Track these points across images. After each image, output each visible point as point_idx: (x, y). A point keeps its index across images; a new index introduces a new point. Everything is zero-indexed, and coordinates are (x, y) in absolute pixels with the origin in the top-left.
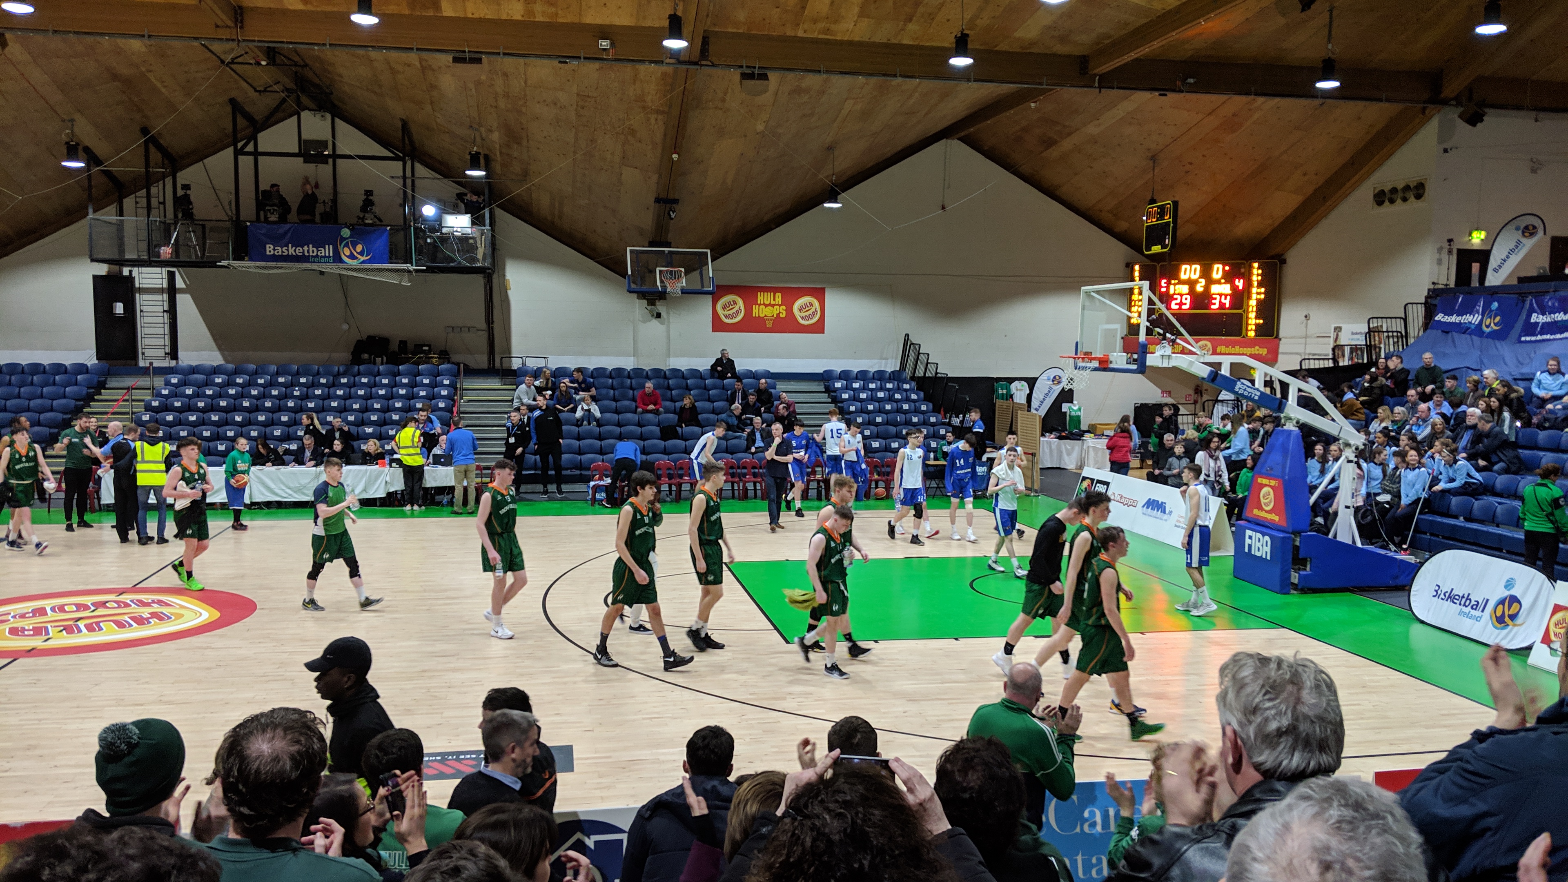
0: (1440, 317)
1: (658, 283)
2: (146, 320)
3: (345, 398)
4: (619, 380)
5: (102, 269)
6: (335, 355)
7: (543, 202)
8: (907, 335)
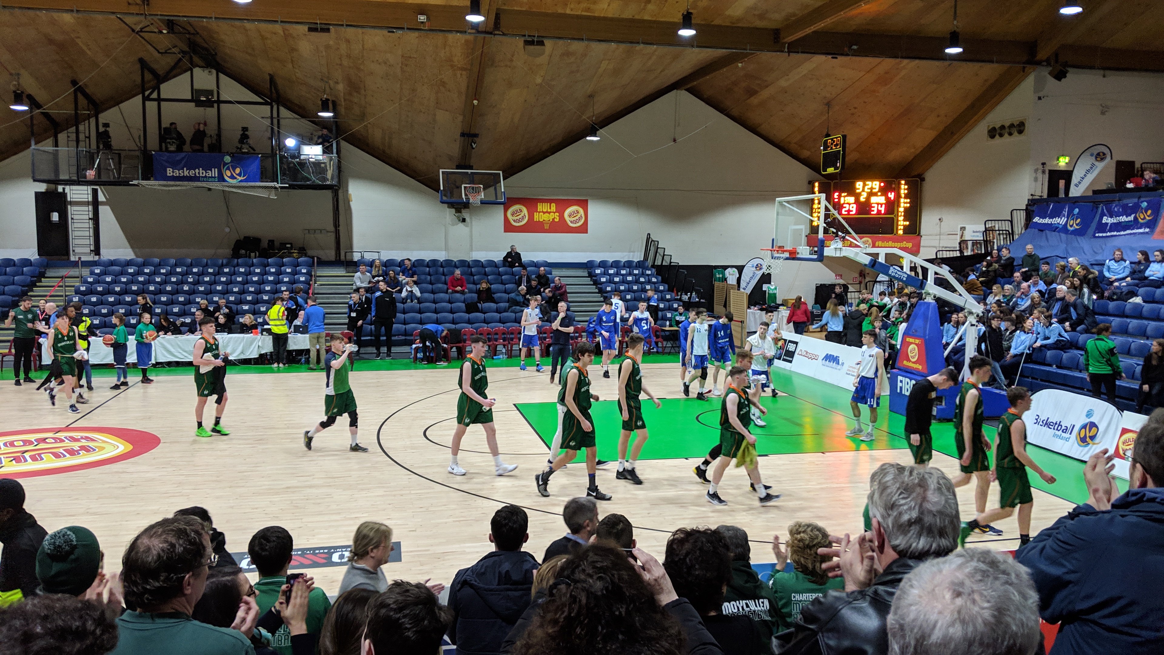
0: (1036, 220)
1: (463, 196)
2: (76, 225)
3: (227, 283)
4: (434, 268)
5: (42, 187)
6: (220, 251)
7: (376, 136)
8: (649, 234)
